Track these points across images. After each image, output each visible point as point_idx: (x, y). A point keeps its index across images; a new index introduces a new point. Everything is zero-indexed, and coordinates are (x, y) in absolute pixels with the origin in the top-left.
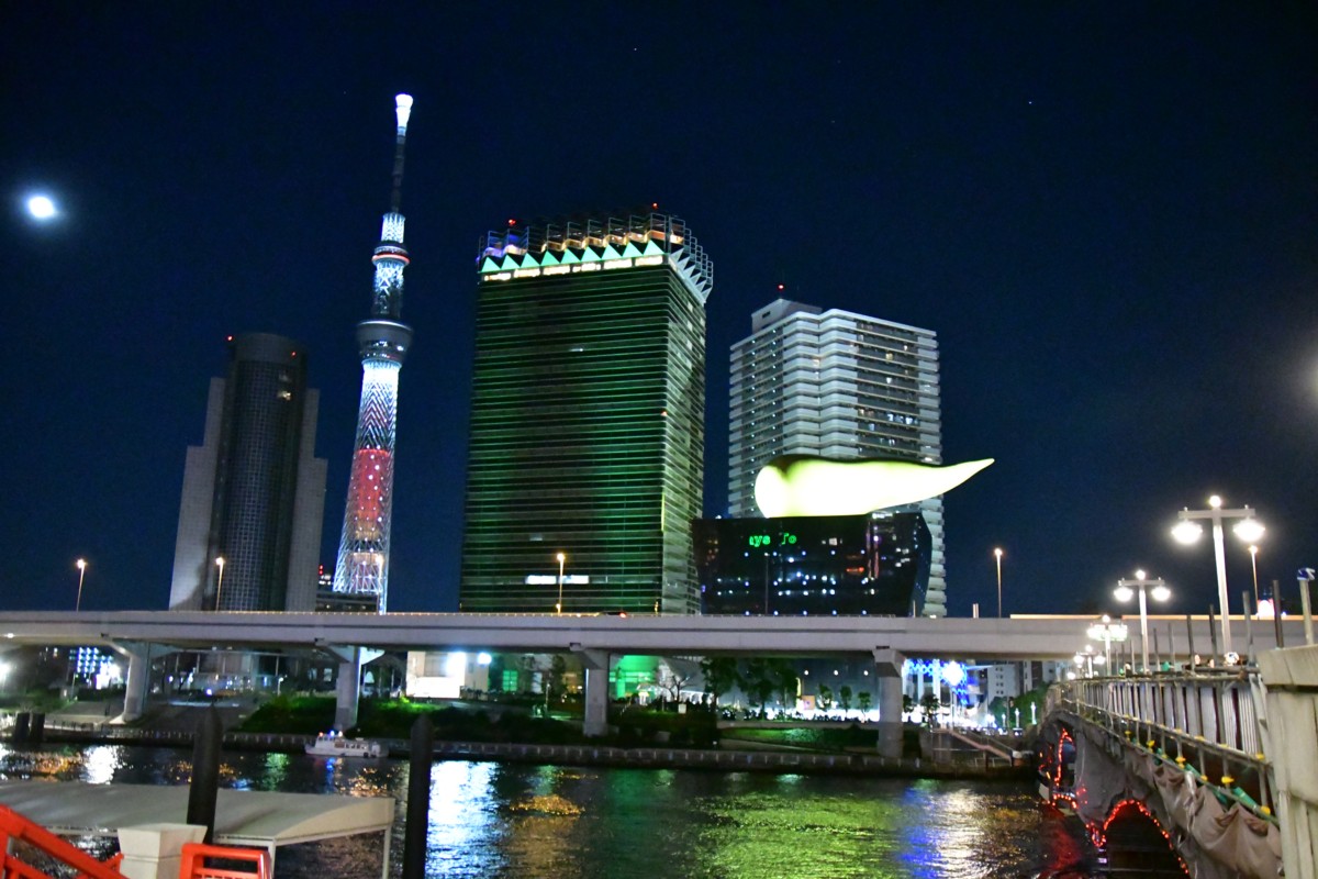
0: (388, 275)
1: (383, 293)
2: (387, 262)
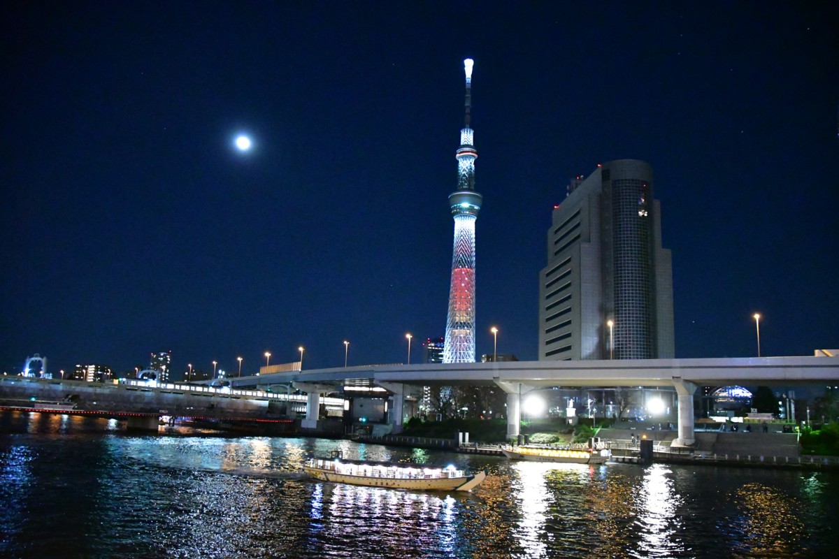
0: (466, 164)
1: (464, 175)
2: (465, 158)
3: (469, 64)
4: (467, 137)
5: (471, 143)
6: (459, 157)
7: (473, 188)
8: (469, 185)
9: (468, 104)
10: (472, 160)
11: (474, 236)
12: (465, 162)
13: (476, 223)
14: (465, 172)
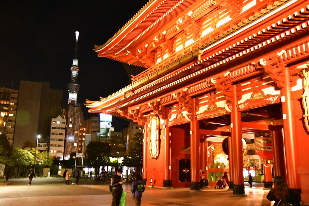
1: (74, 77)
2: (74, 70)
3: (77, 33)
4: (75, 62)
5: (77, 65)
6: (72, 70)
7: (77, 82)
8: (76, 81)
9: (76, 49)
10: (77, 72)
11: (76, 99)
12: (74, 72)
13: (77, 95)
14: (74, 76)
